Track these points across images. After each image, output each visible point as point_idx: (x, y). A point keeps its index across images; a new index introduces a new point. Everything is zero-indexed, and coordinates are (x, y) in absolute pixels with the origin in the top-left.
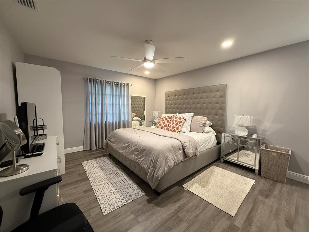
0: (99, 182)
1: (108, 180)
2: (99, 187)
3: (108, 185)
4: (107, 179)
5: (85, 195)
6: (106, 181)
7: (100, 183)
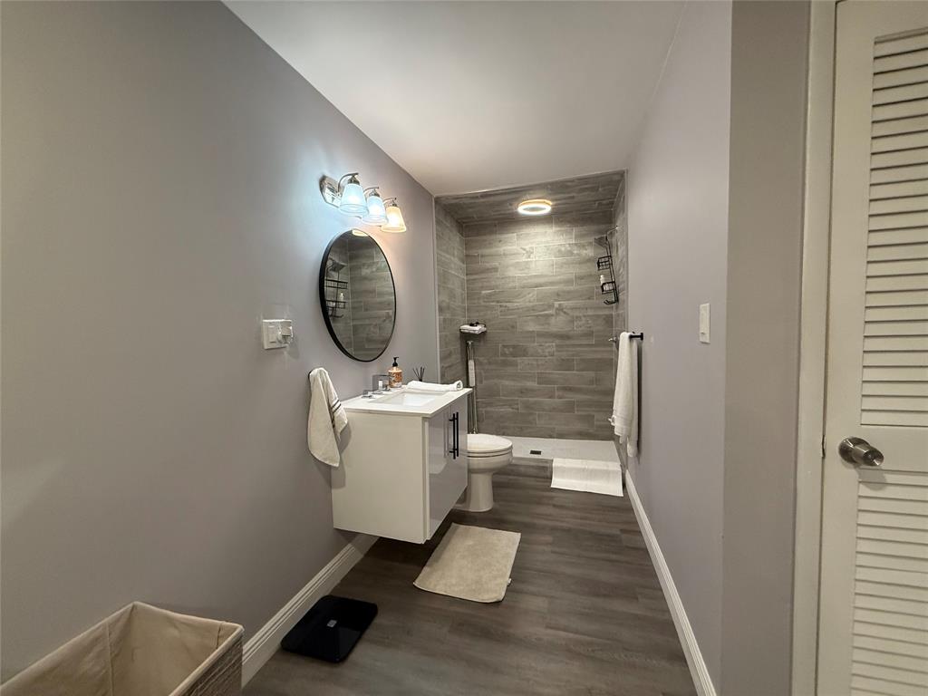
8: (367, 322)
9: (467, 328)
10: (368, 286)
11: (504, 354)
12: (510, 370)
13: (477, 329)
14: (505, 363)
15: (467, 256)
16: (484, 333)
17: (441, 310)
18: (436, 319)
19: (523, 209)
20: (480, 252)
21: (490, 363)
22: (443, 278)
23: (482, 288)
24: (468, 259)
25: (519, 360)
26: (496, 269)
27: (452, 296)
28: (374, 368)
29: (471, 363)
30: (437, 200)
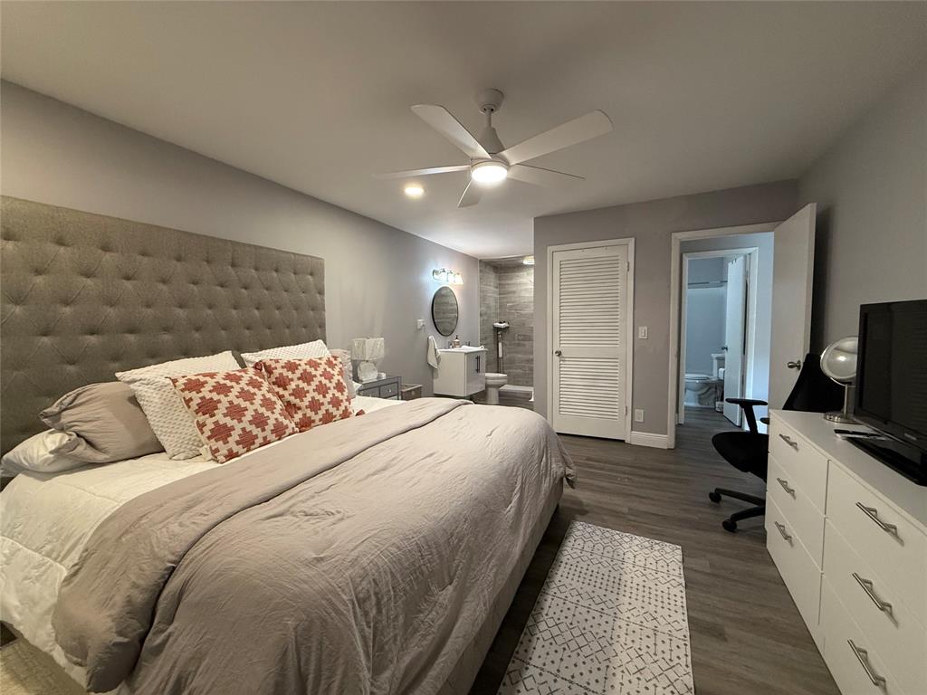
0: (655, 630)
1: (619, 615)
2: (666, 612)
3: (634, 596)
4: (619, 622)
5: (719, 621)
6: (629, 614)
7: (651, 624)
8: (444, 320)
9: (497, 324)
10: (445, 300)
11: (519, 340)
12: (520, 348)
13: (503, 325)
14: (519, 345)
15: (500, 284)
16: (508, 327)
17: (481, 315)
18: (478, 320)
19: (525, 262)
20: (507, 282)
21: (510, 345)
22: (483, 299)
23: (508, 302)
24: (500, 286)
25: (526, 343)
26: (514, 292)
27: (488, 307)
28: (449, 339)
29: (500, 344)
30: (480, 261)
